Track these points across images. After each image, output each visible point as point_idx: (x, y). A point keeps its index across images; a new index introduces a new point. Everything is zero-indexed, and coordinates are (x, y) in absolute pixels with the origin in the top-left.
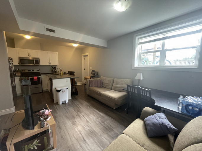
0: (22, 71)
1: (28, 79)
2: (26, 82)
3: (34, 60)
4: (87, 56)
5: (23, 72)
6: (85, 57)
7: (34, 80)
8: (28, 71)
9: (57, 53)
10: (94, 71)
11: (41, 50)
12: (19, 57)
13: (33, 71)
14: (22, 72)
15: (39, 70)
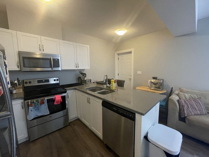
0: (26, 83)
1: (44, 103)
2: (37, 109)
3: (51, 59)
4: (131, 52)
5: (28, 85)
6: (120, 57)
7: (55, 103)
8: (39, 82)
9: (88, 46)
10: (157, 78)
11: (63, 40)
12: (20, 53)
13: (48, 81)
14: (26, 85)
15: (57, 80)
